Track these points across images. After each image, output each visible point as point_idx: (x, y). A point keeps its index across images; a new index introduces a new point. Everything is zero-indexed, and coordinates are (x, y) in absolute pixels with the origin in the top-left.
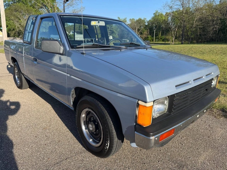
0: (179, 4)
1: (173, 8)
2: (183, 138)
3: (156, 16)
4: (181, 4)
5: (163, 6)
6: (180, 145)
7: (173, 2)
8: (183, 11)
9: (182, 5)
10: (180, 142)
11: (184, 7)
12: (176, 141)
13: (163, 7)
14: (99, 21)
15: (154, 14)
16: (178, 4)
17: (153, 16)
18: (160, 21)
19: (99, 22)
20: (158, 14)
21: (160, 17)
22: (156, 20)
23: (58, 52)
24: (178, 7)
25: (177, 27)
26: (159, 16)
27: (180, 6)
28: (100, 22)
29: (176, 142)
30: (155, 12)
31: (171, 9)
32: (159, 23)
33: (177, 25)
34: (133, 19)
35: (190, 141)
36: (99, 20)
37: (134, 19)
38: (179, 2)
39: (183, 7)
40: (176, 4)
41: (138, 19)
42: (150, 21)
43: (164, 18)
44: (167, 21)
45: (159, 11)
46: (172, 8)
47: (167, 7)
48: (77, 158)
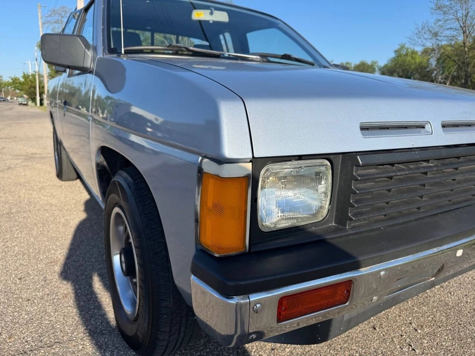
0: (455, 28)
1: (441, 36)
2: (419, 331)
3: (399, 56)
4: (461, 27)
5: (415, 32)
6: (405, 349)
7: (440, 23)
8: (464, 43)
9: (463, 28)
10: (408, 340)
11: (468, 32)
12: (395, 337)
13: (416, 34)
14: (212, 10)
15: (396, 51)
16: (452, 26)
17: (393, 55)
18: (408, 67)
19: (211, 13)
20: (404, 52)
21: (409, 58)
22: (401, 65)
23: (80, 64)
24: (452, 33)
25: (448, 77)
26: (406, 55)
27: (457, 31)
28: (216, 13)
29: (394, 339)
30: (397, 47)
31: (434, 38)
32: (408, 72)
33: (449, 74)
34: (347, 63)
35: (444, 344)
36: (212, 7)
37: (351, 64)
38: (455, 22)
39: (464, 32)
40: (448, 27)
41: (358, 62)
42: (386, 66)
43: (418, 60)
44: (425, 68)
45: (407, 45)
46: (439, 36)
47: (425, 33)
48: (81, 347)
